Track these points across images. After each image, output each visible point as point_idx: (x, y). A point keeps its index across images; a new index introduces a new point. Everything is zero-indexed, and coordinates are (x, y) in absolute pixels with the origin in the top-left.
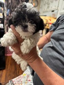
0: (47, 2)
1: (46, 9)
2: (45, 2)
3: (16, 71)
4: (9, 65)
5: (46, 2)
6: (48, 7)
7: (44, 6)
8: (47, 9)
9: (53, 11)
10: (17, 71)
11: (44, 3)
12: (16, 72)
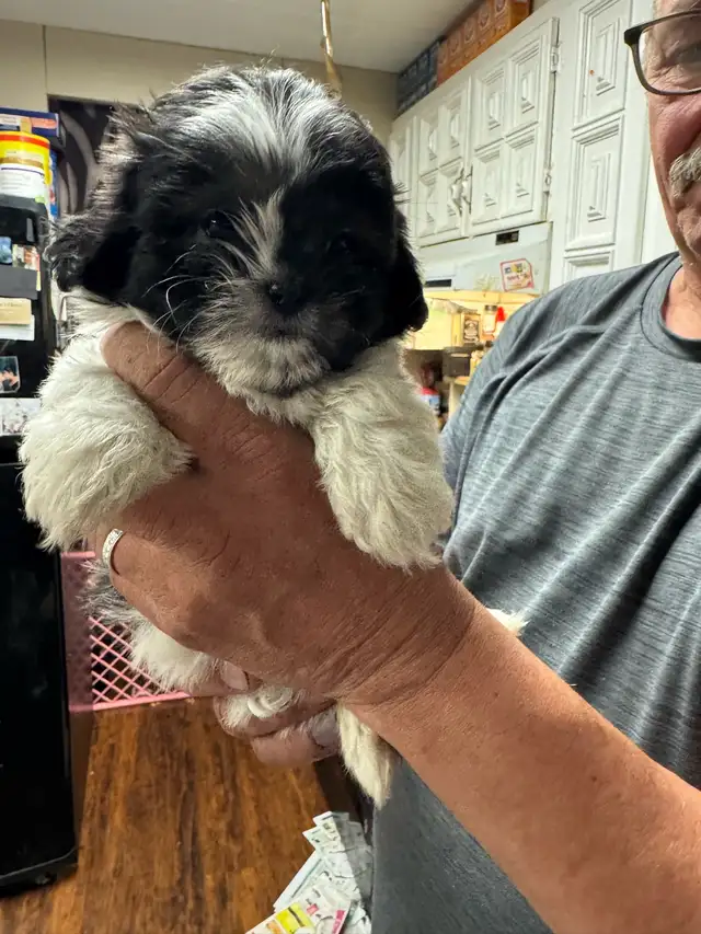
0: (441, 160)
1: (442, 221)
2: (425, 155)
3: (198, 880)
4: (118, 818)
5: (433, 157)
6: (457, 202)
7: (424, 190)
8: (451, 213)
9: (506, 237)
10: (209, 881)
11: (424, 167)
12: (199, 899)
